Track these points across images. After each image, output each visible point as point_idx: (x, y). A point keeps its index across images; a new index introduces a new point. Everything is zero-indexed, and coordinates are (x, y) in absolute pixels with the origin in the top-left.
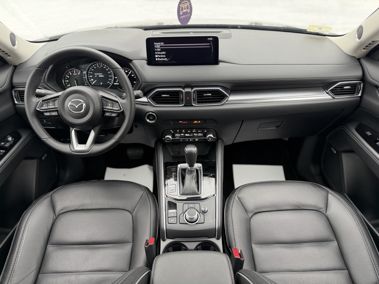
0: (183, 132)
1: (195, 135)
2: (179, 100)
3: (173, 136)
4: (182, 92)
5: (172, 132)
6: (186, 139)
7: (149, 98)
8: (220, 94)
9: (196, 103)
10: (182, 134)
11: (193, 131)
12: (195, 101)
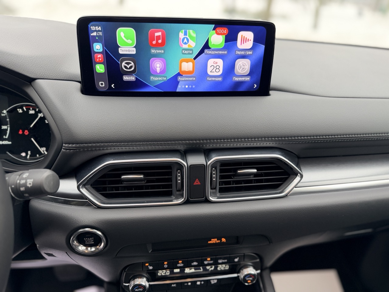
0: (179, 265)
1: (208, 270)
2: (170, 186)
3: (152, 277)
4: (180, 166)
5: (151, 268)
6: (188, 282)
7: (84, 186)
8: (278, 168)
9: (218, 194)
10: (177, 270)
11: (206, 262)
12: (215, 189)
